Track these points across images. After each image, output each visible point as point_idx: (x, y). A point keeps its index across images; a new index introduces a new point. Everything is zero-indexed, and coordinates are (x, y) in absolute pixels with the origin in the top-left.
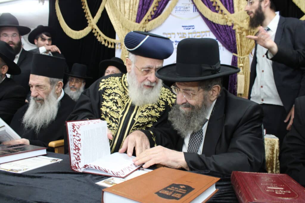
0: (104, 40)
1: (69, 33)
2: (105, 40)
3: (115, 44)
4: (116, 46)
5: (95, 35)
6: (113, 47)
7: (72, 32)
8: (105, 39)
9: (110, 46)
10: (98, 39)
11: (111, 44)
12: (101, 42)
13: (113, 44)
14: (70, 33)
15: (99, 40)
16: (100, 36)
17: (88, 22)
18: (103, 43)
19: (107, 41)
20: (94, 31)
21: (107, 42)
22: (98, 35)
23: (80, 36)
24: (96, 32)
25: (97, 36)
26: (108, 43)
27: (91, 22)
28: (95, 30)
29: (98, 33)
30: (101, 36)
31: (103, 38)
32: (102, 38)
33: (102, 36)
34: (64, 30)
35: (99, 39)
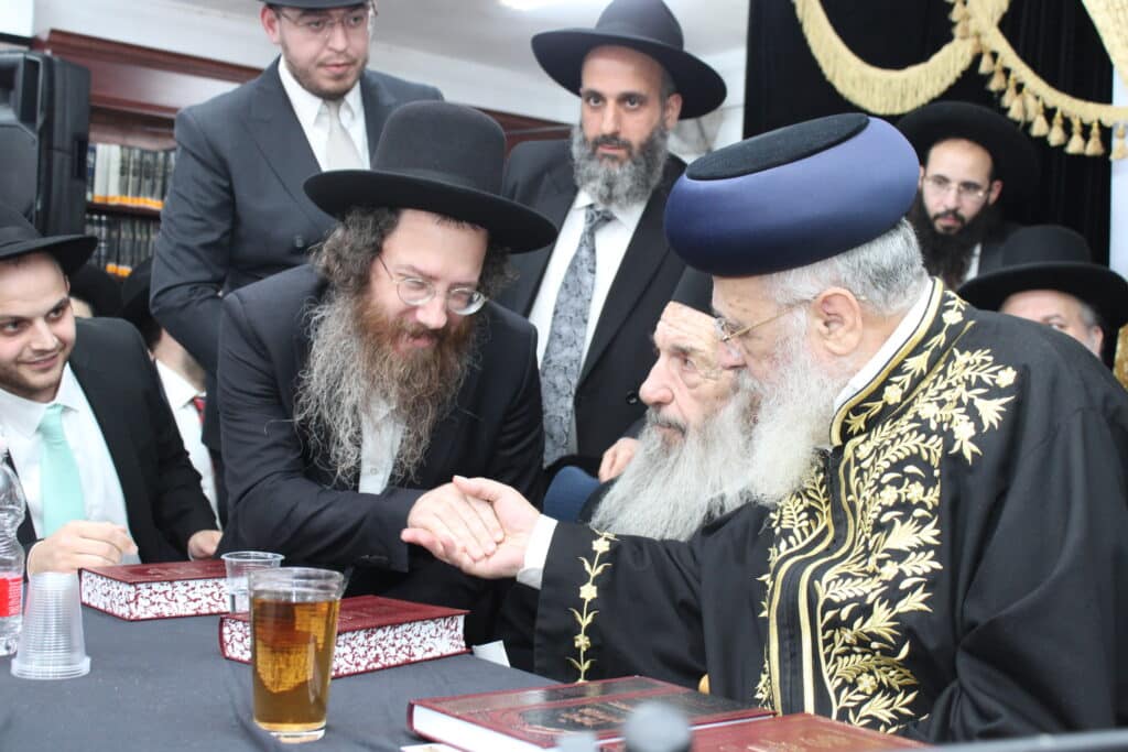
0: (1042, 110)
1: (853, 84)
2: (1049, 114)
3: (1106, 134)
4: (1116, 143)
5: (995, 84)
6: (1093, 147)
7: (864, 79)
8: (1050, 105)
9: (1075, 145)
10: (1008, 109)
11: (1086, 131)
12: (1028, 125)
13: (1095, 131)
14: (858, 84)
15: (1015, 113)
16: (1020, 88)
17: (956, 15)
18: (1040, 127)
19: (1058, 115)
20: (985, 66)
21: (1058, 120)
22: (1012, 83)
23: (910, 94)
24: (998, 67)
25: (1002, 93)
26: (1067, 126)
27: (967, 17)
28: (994, 55)
29: (1007, 72)
30: (1025, 90)
31: (1037, 98)
32: (1031, 102)
33: (1029, 91)
34: (828, 71)
35: (1014, 107)
